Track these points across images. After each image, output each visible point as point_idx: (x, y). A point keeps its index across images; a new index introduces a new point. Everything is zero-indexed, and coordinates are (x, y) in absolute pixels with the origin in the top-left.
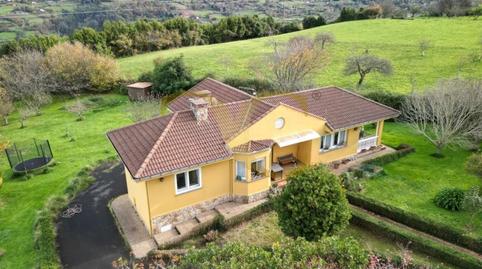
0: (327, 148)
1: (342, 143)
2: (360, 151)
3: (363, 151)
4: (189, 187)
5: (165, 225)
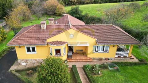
0: (97, 51)
1: (106, 51)
2: (117, 56)
3: (119, 57)
4: (32, 52)
5: (23, 63)
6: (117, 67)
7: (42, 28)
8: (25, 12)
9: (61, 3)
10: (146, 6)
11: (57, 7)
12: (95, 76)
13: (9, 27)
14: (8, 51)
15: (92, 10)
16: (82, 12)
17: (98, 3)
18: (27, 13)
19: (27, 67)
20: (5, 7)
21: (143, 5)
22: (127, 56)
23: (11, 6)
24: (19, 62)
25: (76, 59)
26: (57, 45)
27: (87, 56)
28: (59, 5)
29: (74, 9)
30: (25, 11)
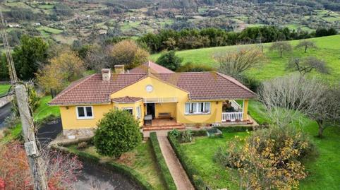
0: (192, 112)
2: (225, 120)
3: (228, 121)
4: (86, 117)
5: (71, 135)
6: (219, 132)
7: (104, 79)
8: (73, 65)
9: (143, 47)
10: (304, 47)
11: (136, 55)
12: (184, 144)
13: (43, 91)
14: (43, 124)
15: (203, 58)
16: (181, 61)
17: (218, 46)
18: (76, 66)
19: (77, 140)
20: (33, 57)
21: (298, 46)
22: (242, 120)
23: (46, 56)
24: (64, 134)
25: (158, 126)
26: (127, 102)
27: (176, 122)
28: (139, 50)
29: (167, 55)
30: (73, 62)
